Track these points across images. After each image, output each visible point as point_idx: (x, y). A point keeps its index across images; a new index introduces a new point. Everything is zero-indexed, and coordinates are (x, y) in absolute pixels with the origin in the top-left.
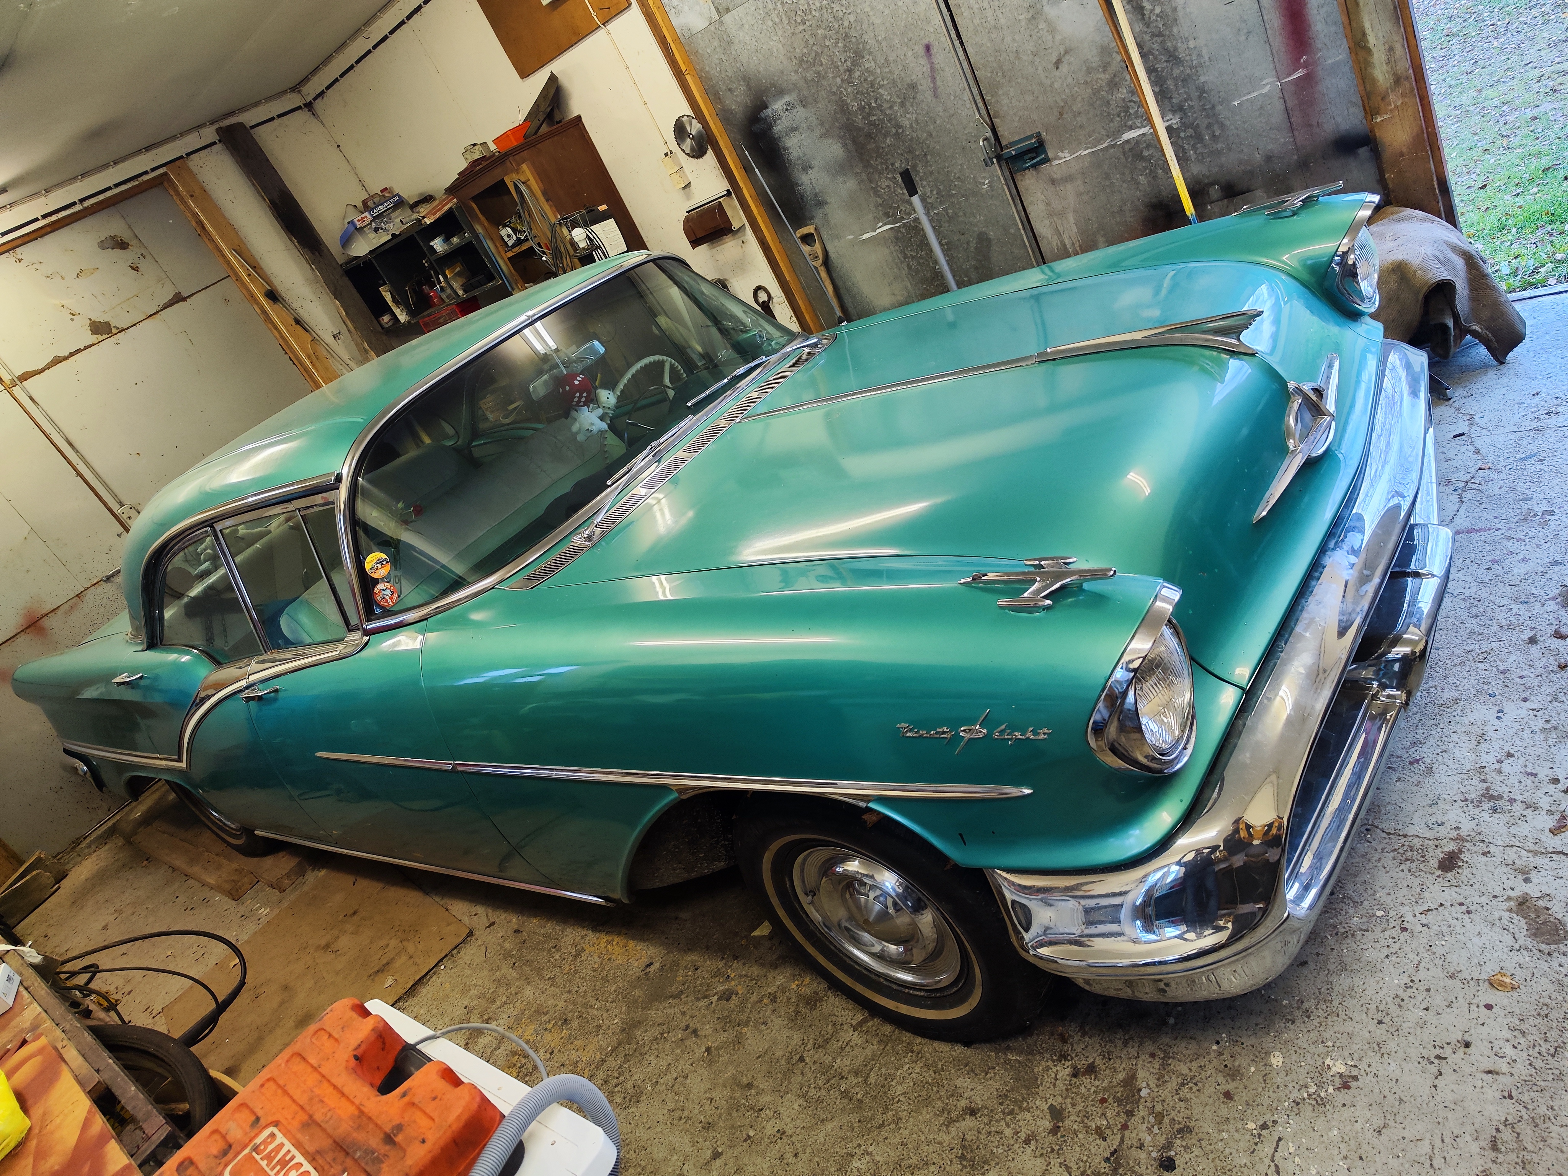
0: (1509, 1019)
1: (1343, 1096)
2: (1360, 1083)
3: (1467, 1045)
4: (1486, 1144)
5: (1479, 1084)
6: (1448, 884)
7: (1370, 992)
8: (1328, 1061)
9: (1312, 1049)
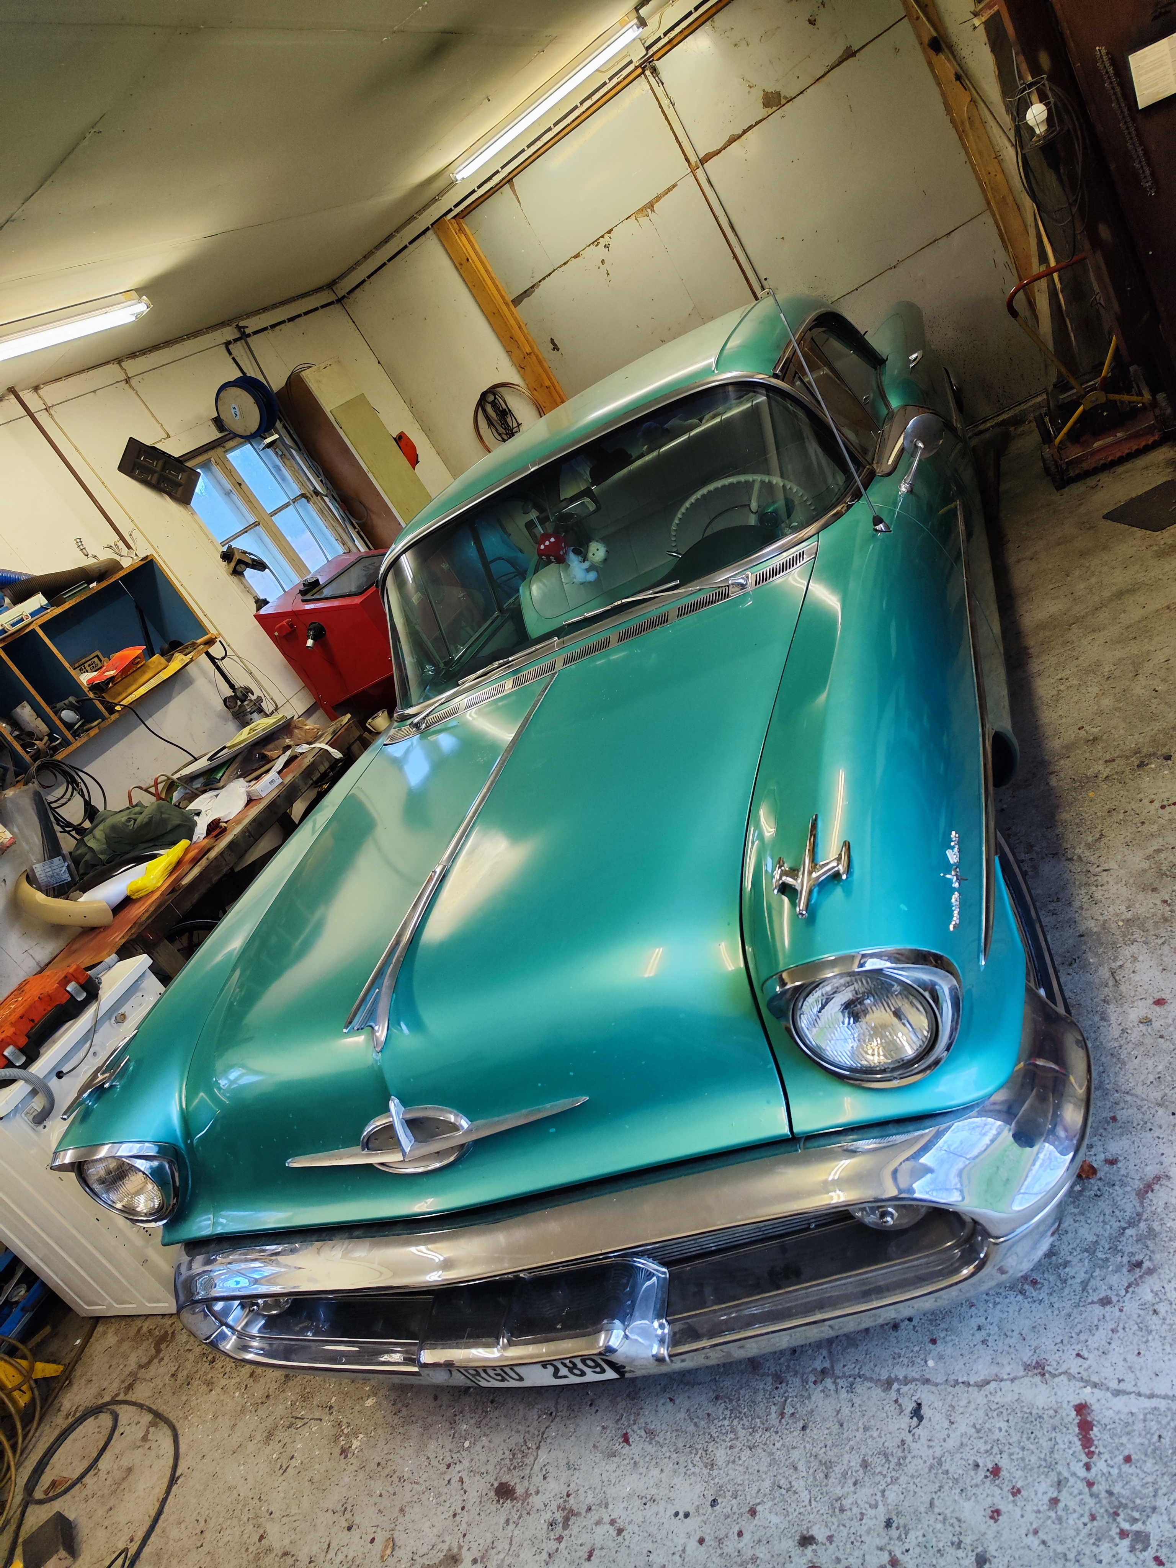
0: (361, 1556)
1: (337, 1450)
2: (343, 1461)
3: (349, 1529)
4: (287, 1549)
5: (322, 1540)
6: (484, 1494)
7: (402, 1452)
8: (361, 1436)
9: (373, 1422)
